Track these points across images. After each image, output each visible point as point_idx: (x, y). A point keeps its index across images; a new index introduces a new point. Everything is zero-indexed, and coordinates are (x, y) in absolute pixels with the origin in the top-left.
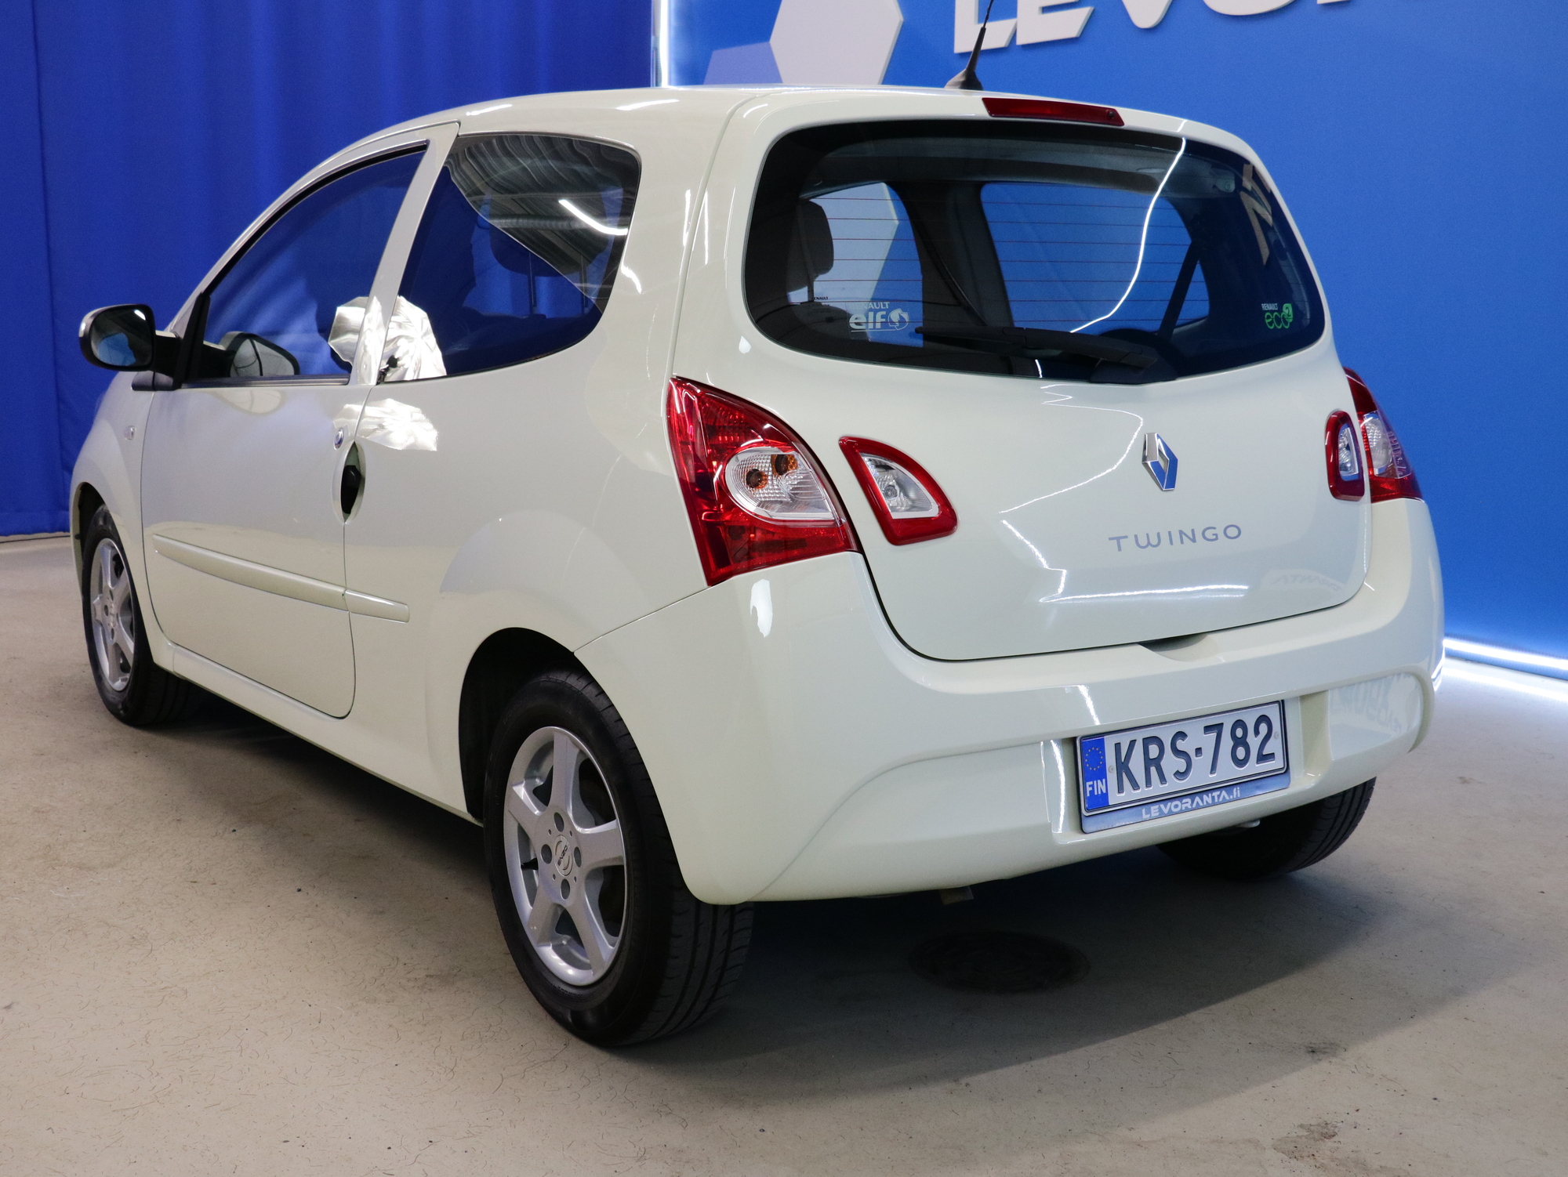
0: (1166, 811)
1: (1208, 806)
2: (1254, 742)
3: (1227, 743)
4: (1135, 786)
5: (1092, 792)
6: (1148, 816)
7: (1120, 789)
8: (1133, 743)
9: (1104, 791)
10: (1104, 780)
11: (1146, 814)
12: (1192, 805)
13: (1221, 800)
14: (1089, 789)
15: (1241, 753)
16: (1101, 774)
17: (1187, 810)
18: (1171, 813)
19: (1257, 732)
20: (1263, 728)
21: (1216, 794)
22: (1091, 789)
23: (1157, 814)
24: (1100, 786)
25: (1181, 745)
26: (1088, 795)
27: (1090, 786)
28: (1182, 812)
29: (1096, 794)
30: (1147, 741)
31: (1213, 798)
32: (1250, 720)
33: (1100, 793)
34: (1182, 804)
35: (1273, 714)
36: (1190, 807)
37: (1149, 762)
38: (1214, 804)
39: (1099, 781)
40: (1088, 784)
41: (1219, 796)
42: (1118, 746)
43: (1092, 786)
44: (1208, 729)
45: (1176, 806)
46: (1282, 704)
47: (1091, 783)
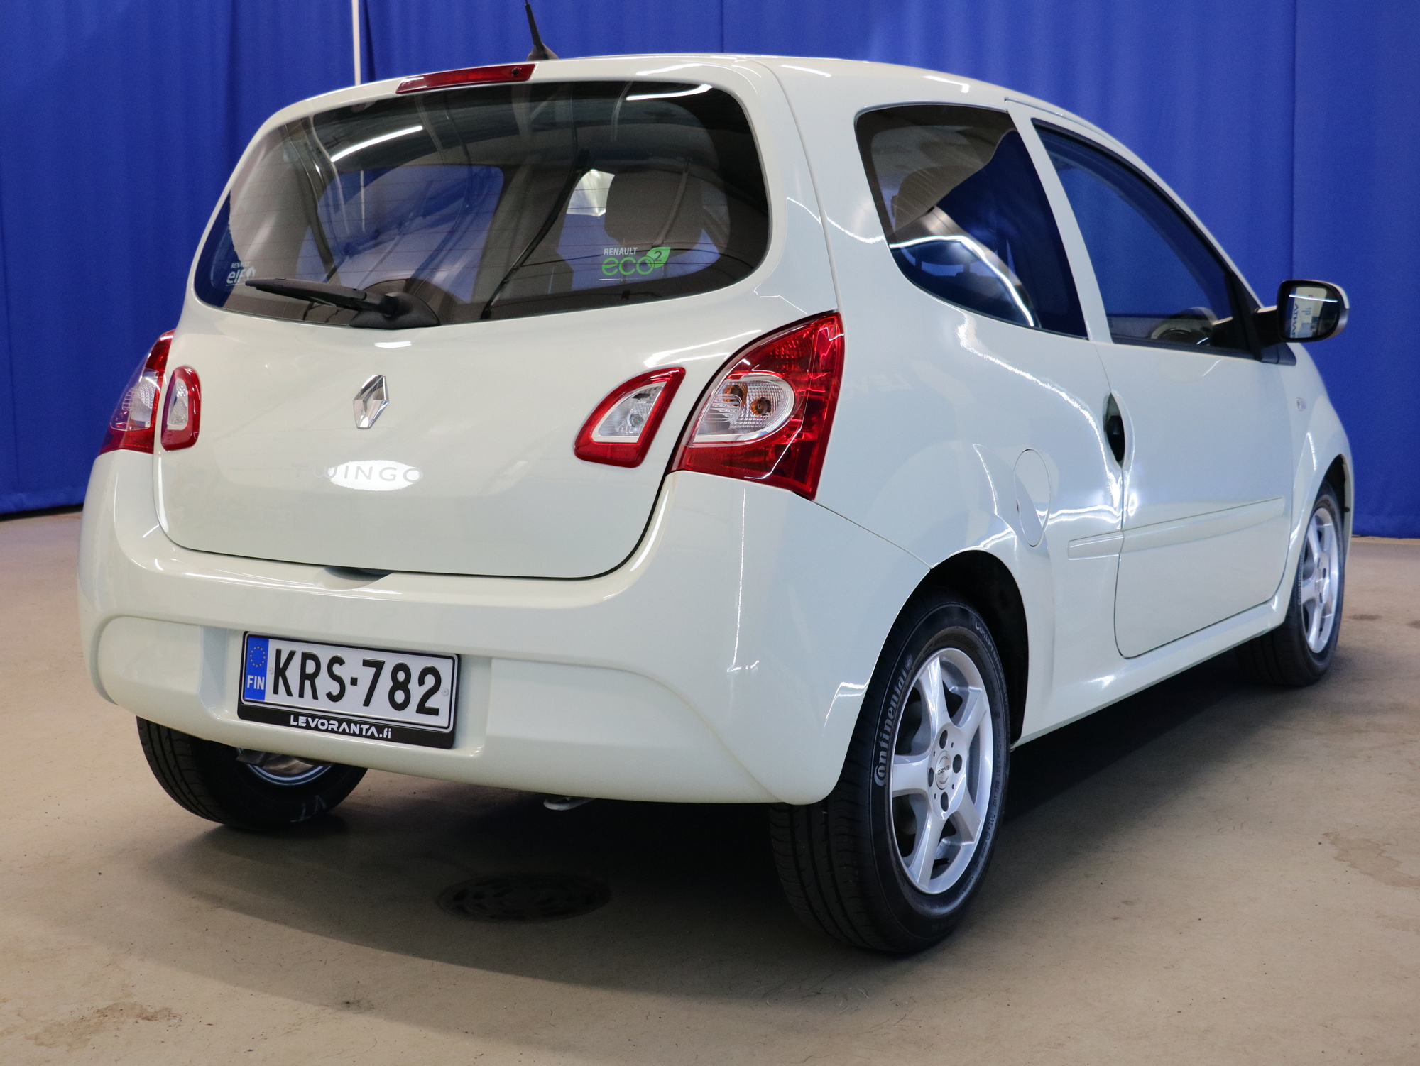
0: (313, 725)
1: (354, 734)
2: (417, 692)
3: (385, 682)
4: (289, 693)
5: (252, 685)
6: (295, 724)
7: (276, 691)
8: (292, 654)
9: (262, 688)
10: (263, 678)
11: (294, 721)
12: (338, 728)
13: (369, 734)
14: (249, 682)
15: (400, 696)
16: (262, 673)
17: (332, 731)
18: (316, 728)
19: (421, 682)
20: (430, 681)
21: (365, 727)
22: (251, 682)
23: (304, 725)
24: (259, 683)
25: (337, 669)
26: (248, 687)
27: (251, 679)
28: (327, 731)
29: (255, 688)
30: (306, 657)
31: (361, 730)
32: (416, 665)
33: (258, 688)
34: (329, 724)
35: (445, 668)
36: (336, 730)
37: (304, 676)
38: (360, 735)
39: (259, 678)
40: (250, 677)
41: (367, 730)
42: (279, 652)
43: (253, 680)
44: (367, 663)
45: (323, 724)
46: (458, 660)
47: (252, 677)
